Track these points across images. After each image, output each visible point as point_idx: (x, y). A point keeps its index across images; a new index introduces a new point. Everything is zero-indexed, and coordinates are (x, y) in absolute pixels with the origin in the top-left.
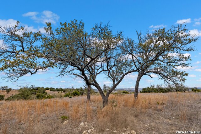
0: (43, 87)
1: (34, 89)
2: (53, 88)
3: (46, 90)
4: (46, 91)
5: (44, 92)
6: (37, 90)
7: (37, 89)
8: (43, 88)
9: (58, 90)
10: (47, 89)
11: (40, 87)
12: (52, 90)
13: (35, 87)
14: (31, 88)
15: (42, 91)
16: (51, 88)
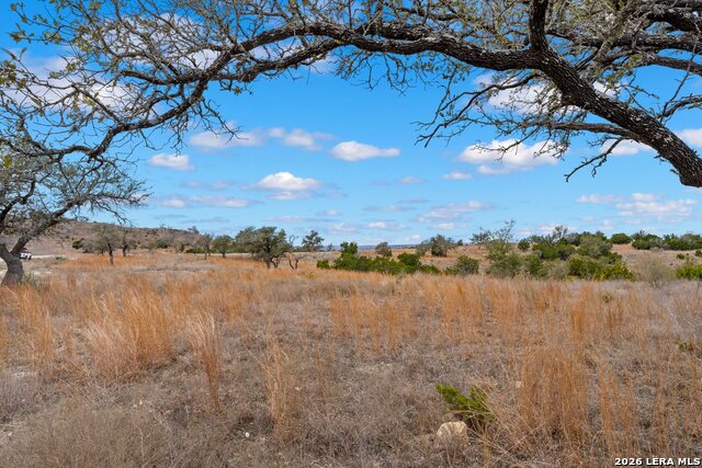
0: (598, 233)
1: (564, 241)
2: (650, 236)
3: (615, 243)
4: (616, 249)
5: (605, 252)
6: (577, 243)
7: (577, 240)
8: (600, 235)
9: (674, 244)
10: (621, 239)
11: (586, 234)
12: (644, 242)
13: (568, 233)
14: (554, 236)
15: (596, 248)
16: (638, 237)
